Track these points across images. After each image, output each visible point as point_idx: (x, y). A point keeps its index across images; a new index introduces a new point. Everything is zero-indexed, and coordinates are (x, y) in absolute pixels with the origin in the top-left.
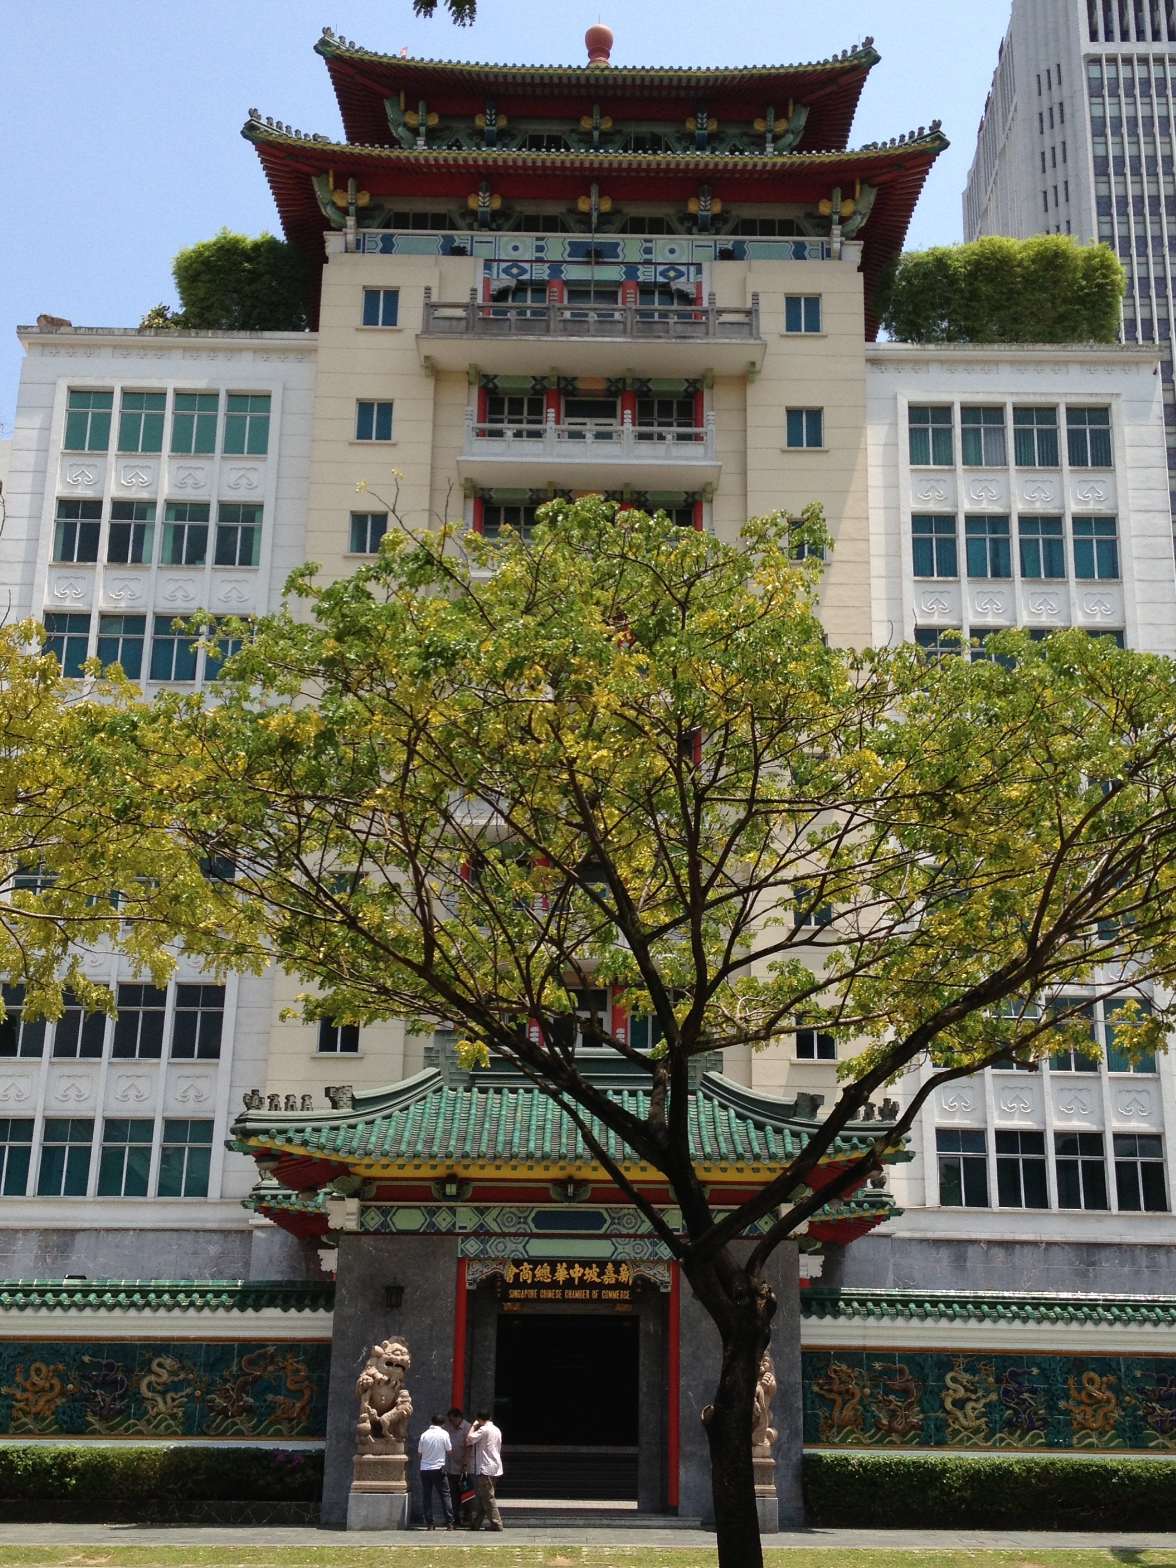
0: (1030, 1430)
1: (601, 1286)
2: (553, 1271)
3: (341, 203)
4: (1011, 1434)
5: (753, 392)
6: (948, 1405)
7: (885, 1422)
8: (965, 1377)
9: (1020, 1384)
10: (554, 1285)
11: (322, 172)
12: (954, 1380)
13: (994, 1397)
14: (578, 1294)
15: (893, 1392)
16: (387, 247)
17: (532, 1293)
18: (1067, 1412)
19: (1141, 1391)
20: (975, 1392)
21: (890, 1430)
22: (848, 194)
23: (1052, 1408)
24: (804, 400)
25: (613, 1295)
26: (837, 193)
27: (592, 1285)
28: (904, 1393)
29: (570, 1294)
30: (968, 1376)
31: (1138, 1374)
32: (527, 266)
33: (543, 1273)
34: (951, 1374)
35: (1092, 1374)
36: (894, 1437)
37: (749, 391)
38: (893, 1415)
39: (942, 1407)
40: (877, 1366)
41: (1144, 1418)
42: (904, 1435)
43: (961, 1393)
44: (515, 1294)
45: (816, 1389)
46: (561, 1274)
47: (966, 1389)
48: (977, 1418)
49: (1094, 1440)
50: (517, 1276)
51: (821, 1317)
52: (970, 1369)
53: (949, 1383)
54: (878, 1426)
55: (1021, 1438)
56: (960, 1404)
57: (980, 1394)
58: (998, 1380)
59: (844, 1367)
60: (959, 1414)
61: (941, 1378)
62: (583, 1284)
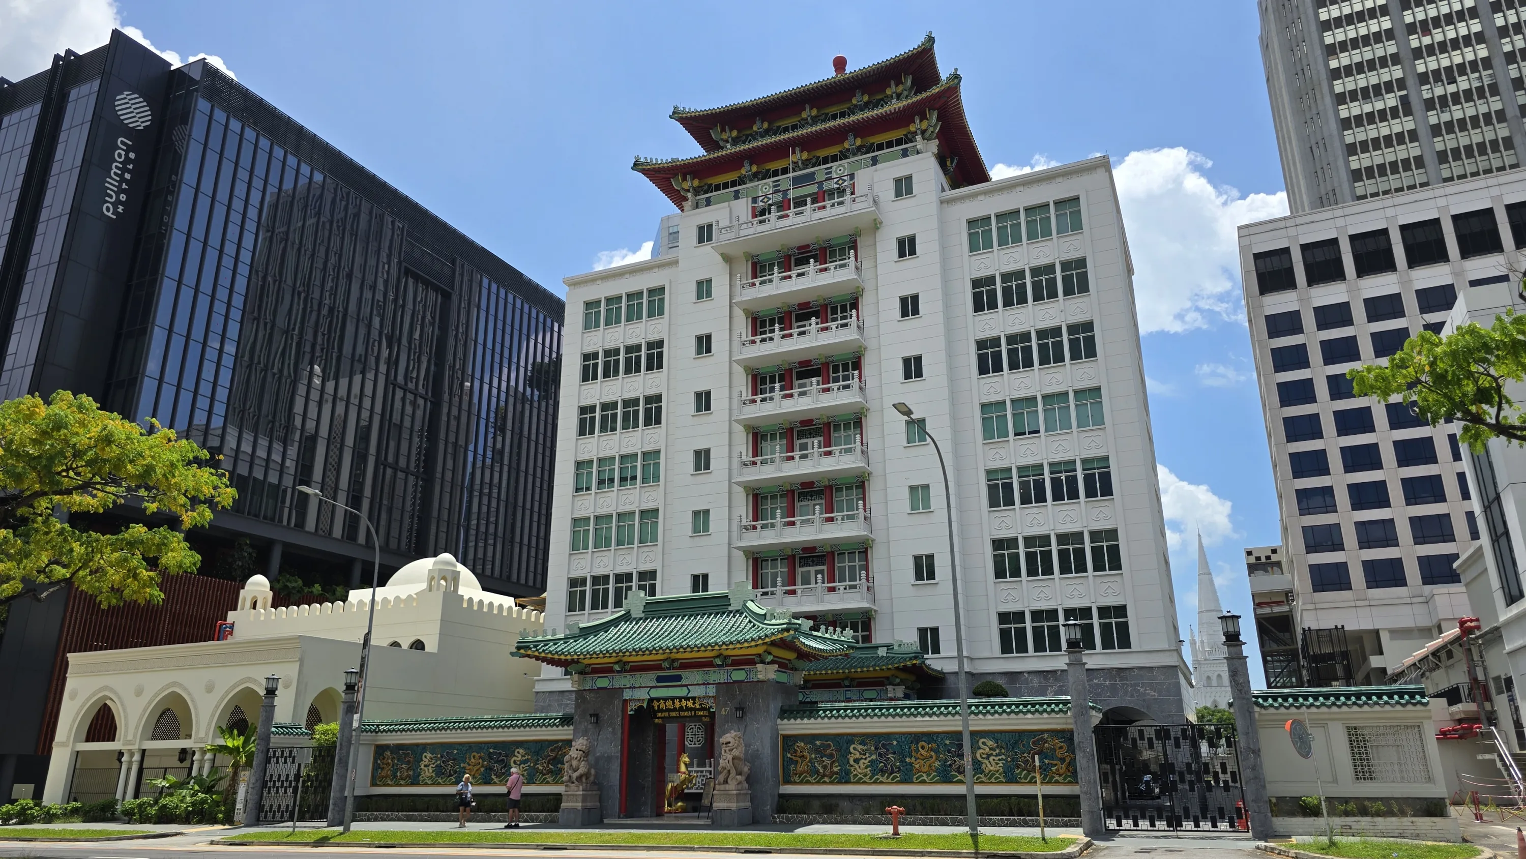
0: (891, 774)
1: (695, 709)
2: (674, 703)
3: (687, 188)
4: (883, 776)
5: (880, 235)
6: (852, 762)
7: (821, 771)
8: (860, 747)
9: (888, 750)
10: (675, 710)
11: (675, 175)
12: (854, 749)
13: (874, 757)
14: (686, 714)
15: (825, 756)
16: (708, 202)
17: (666, 714)
18: (911, 764)
19: (949, 751)
20: (865, 755)
21: (824, 776)
22: (923, 118)
23: (903, 761)
24: (905, 233)
25: (701, 713)
26: (917, 119)
27: (691, 709)
28: (831, 756)
29: (682, 714)
30: (861, 747)
31: (948, 742)
32: (770, 196)
33: (669, 704)
34: (853, 746)
35: (923, 743)
36: (826, 779)
37: (877, 235)
38: (825, 767)
39: (848, 762)
40: (818, 743)
41: (950, 765)
42: (831, 778)
43: (858, 755)
44: (659, 715)
45: (789, 755)
46: (677, 704)
47: (860, 754)
48: (866, 768)
49: (925, 778)
50: (659, 706)
51: (789, 720)
52: (863, 743)
53: (852, 750)
54: (817, 772)
55: (888, 778)
56: (857, 761)
57: (868, 755)
58: (876, 749)
59: (802, 744)
60: (857, 767)
61: (848, 748)
62: (688, 709)
